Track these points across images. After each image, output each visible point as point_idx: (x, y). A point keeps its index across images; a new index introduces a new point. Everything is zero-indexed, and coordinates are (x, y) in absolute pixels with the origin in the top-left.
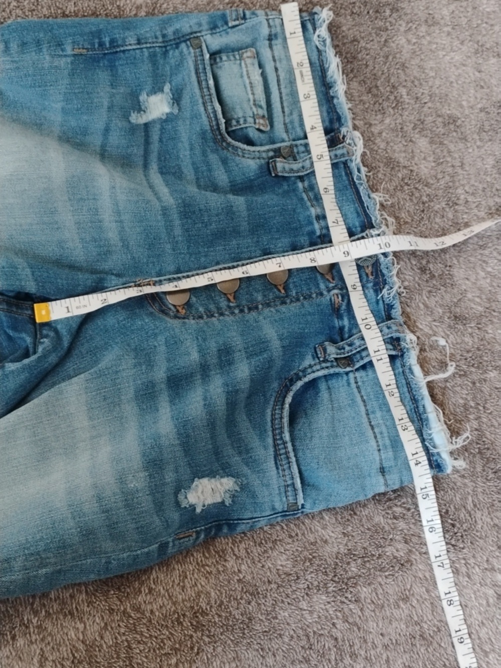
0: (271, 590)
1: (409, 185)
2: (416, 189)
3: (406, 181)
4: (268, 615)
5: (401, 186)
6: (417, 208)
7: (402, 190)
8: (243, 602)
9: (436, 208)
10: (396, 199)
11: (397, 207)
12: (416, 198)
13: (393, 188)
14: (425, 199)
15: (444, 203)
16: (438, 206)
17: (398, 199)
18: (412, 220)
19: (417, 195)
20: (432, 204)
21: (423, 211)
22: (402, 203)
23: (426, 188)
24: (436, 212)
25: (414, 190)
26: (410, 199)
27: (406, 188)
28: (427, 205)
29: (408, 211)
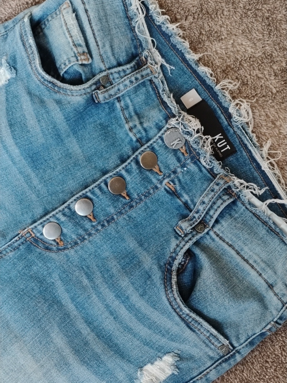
0: (255, 356)
1: (251, 10)
2: (258, 9)
3: (247, 8)
4: (260, 375)
5: (245, 13)
6: (264, 24)
7: (247, 16)
8: (238, 372)
9: (279, 18)
10: (245, 25)
11: (247, 32)
12: (260, 17)
13: (238, 18)
14: (267, 15)
15: (284, 11)
16: (280, 15)
17: (246, 24)
18: (263, 36)
19: (260, 14)
20: (274, 16)
21: (269, 25)
22: (250, 26)
23: (265, 6)
24: (280, 20)
25: (257, 12)
26: (255, 20)
27: (249, 13)
28: (270, 19)
29: (258, 30)
